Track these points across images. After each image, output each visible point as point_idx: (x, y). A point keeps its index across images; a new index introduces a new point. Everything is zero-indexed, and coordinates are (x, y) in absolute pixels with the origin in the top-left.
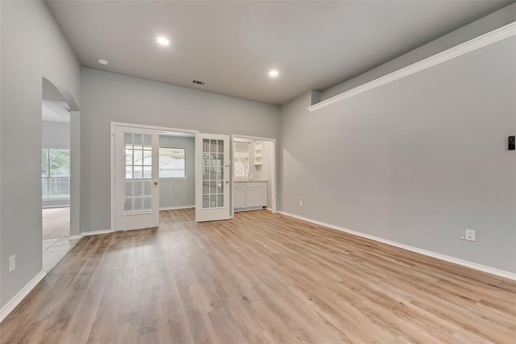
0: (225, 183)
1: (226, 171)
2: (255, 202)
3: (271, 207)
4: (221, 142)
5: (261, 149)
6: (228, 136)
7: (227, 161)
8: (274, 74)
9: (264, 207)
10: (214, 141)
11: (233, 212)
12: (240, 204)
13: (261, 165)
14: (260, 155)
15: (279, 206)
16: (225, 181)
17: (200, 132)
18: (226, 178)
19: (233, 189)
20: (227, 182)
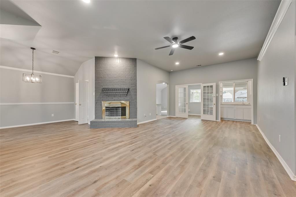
1: (214, 99)
4: (212, 86)
7: (214, 95)
10: (208, 87)
11: (220, 118)
20: (214, 104)
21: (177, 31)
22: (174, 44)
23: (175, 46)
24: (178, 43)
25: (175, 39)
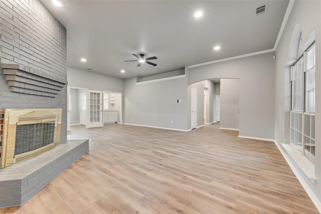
0: (100, 111)
1: (101, 106)
2: (113, 120)
3: (120, 122)
4: (99, 94)
5: (114, 96)
6: (102, 92)
7: (101, 102)
8: (123, 71)
9: (116, 122)
10: (95, 94)
11: (103, 124)
12: (106, 121)
13: (114, 104)
14: (114, 99)
15: (123, 121)
16: (100, 110)
17: (89, 89)
18: (101, 109)
19: (103, 114)
20: (101, 111)
21: (143, 50)
22: (141, 60)
23: (142, 61)
24: (144, 59)
25: (142, 55)
